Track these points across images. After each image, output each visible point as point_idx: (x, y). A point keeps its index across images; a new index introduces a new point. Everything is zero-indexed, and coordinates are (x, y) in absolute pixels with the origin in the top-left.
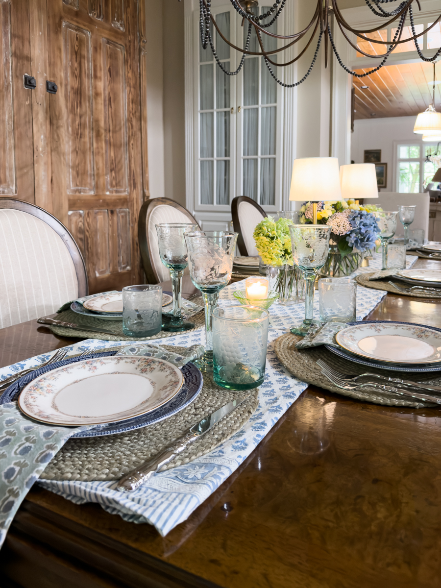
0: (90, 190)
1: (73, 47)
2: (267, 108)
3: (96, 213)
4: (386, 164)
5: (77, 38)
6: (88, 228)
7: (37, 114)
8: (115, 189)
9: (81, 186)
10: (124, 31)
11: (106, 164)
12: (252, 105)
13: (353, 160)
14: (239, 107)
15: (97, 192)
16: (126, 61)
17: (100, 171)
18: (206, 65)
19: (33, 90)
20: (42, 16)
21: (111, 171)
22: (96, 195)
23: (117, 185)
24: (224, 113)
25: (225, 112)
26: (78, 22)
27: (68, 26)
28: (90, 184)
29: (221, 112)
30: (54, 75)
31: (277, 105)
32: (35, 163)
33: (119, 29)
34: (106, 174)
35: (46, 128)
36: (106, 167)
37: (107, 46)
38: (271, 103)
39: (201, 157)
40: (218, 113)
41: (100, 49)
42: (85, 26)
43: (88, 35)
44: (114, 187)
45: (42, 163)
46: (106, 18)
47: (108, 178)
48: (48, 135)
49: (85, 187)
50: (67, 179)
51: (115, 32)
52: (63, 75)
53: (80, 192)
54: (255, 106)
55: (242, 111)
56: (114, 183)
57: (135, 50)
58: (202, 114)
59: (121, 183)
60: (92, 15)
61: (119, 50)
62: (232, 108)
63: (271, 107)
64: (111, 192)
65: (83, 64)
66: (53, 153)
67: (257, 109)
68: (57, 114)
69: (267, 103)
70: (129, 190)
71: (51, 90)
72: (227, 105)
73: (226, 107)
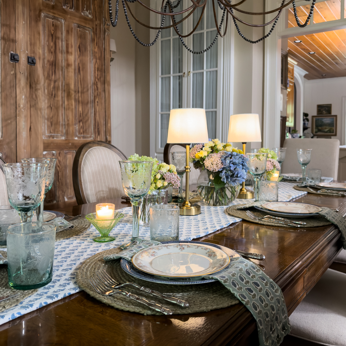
0: (62, 136)
1: (49, 31)
2: (210, 72)
3: (66, 153)
4: (336, 116)
5: (53, 25)
6: (59, 165)
7: (20, 80)
8: (82, 135)
9: (54, 133)
10: (92, 18)
11: (75, 117)
12: (199, 70)
13: (306, 112)
14: (189, 72)
15: (67, 138)
16: (93, 40)
17: (70, 122)
18: (165, 40)
19: (17, 63)
20: (26, 10)
21: (79, 122)
22: (66, 140)
23: (84, 132)
24: (178, 77)
25: (179, 76)
26: (54, 13)
27: (46, 17)
28: (62, 132)
29: (176, 76)
30: (34, 52)
31: (218, 69)
32: (17, 116)
33: (88, 16)
34: (75, 124)
35: (26, 90)
36: (75, 119)
37: (77, 29)
38: (213, 68)
39: (161, 111)
40: (173, 77)
41: (72, 32)
42: (59, 15)
43: (62, 23)
44: (81, 134)
45: (23, 116)
46: (77, 9)
47: (77, 127)
48: (28, 95)
49: (58, 134)
50: (43, 128)
51: (85, 19)
52: (41, 51)
53: (53, 138)
54: (201, 71)
55: (191, 74)
56: (81, 131)
57: (100, 31)
58: (162, 78)
59: (88, 131)
60: (65, 7)
61: (87, 32)
62: (184, 73)
63: (213, 71)
64: (79, 137)
65: (57, 44)
66: (32, 109)
67: (203, 73)
68: (36, 81)
69: (210, 68)
70: (94, 137)
71: (31, 63)
72: (180, 70)
73: (179, 72)
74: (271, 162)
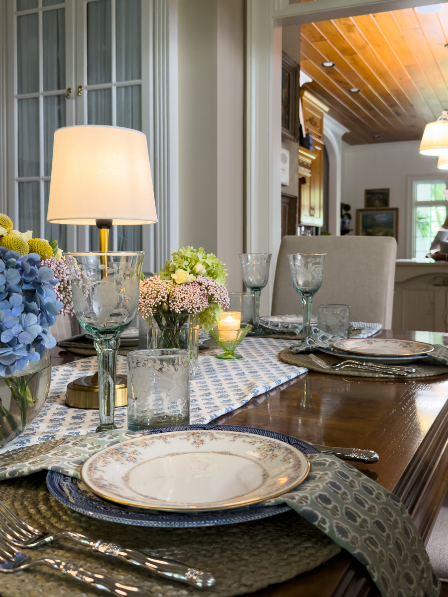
2: (126, 87)
4: (396, 210)
12: (101, 83)
13: (346, 203)
14: (80, 87)
18: (28, 15)
24: (56, 99)
25: (59, 96)
29: (51, 97)
31: (142, 81)
38: (132, 79)
39: (19, 176)
40: (46, 98)
54: (105, 85)
55: (85, 93)
58: (20, 101)
62: (69, 89)
63: (132, 86)
67: (110, 90)
69: (126, 79)
72: (61, 84)
73: (59, 88)
74: (203, 287)
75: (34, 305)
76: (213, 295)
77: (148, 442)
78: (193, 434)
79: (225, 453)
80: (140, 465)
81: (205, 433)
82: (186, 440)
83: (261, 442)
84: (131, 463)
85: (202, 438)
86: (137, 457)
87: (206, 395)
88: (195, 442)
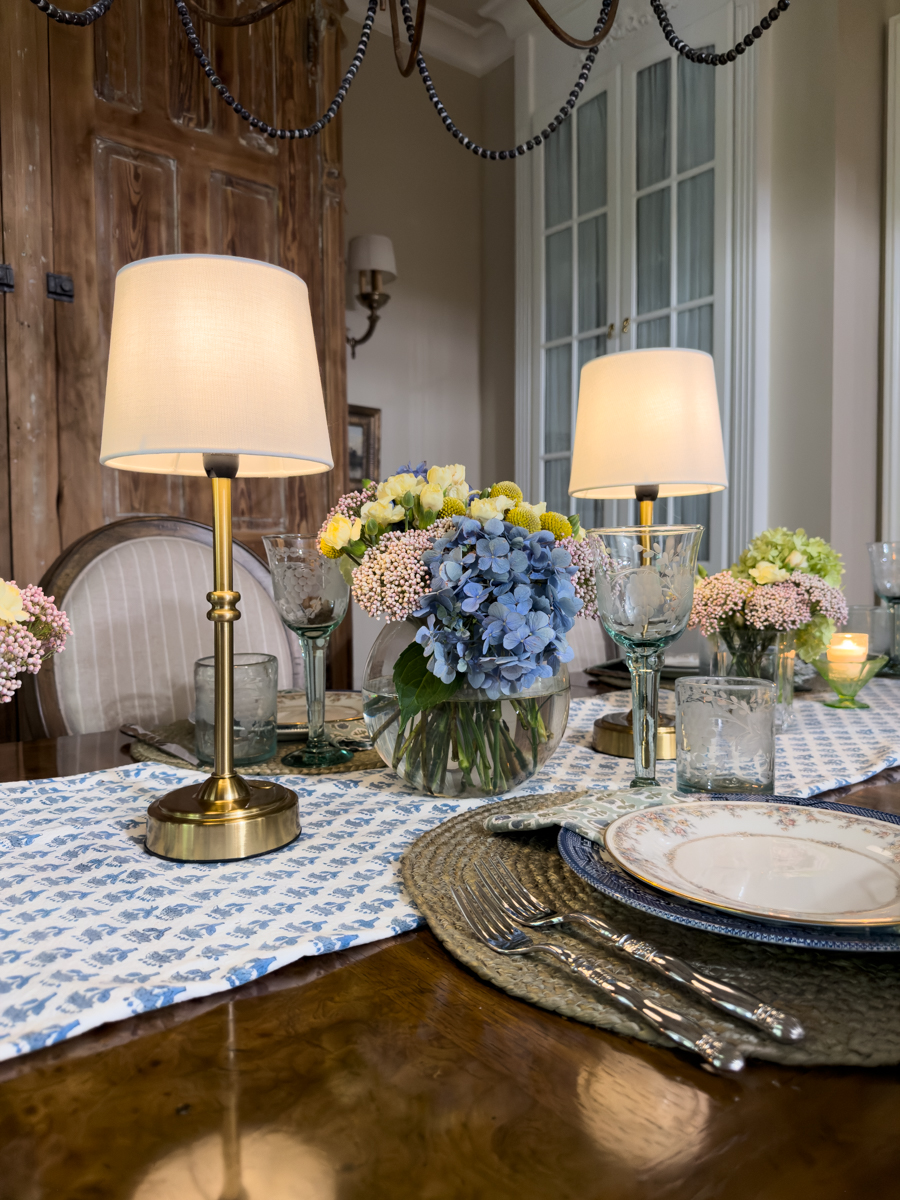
1: (123, 195)
2: (691, 311)
5: (137, 176)
7: (19, 347)
8: (246, 518)
10: (277, 153)
12: (656, 308)
14: (627, 320)
16: (282, 224)
18: (558, 232)
19: (8, 295)
20: (37, 129)
23: (250, 510)
24: (594, 342)
25: (598, 338)
26: (138, 140)
27: (109, 151)
28: (175, 508)
29: (588, 340)
30: (70, 261)
31: (715, 298)
32: (12, 456)
33: (263, 149)
35: (44, 378)
37: (225, 191)
38: (700, 296)
39: (546, 452)
40: (581, 342)
41: (204, 197)
42: (159, 146)
43: (170, 169)
44: (241, 513)
45: (32, 456)
46: (223, 126)
48: (50, 392)
50: (106, 494)
51: (253, 158)
52: (93, 258)
54: (663, 312)
55: (633, 327)
56: (243, 505)
57: (308, 196)
58: (549, 351)
59: (265, 505)
60: (181, 121)
61: (262, 198)
62: (612, 326)
63: (700, 308)
65: (153, 235)
66: (64, 436)
67: (668, 318)
68: (77, 347)
69: (691, 299)
70: (287, 523)
71: (55, 293)
72: (601, 320)
73: (598, 325)
75: (544, 601)
76: (818, 602)
77: (705, 811)
78: (778, 809)
79: (832, 845)
80: (692, 841)
81: (798, 810)
82: (765, 817)
83: (896, 835)
84: (679, 836)
85: (793, 816)
86: (688, 830)
87: (805, 757)
88: (781, 821)
